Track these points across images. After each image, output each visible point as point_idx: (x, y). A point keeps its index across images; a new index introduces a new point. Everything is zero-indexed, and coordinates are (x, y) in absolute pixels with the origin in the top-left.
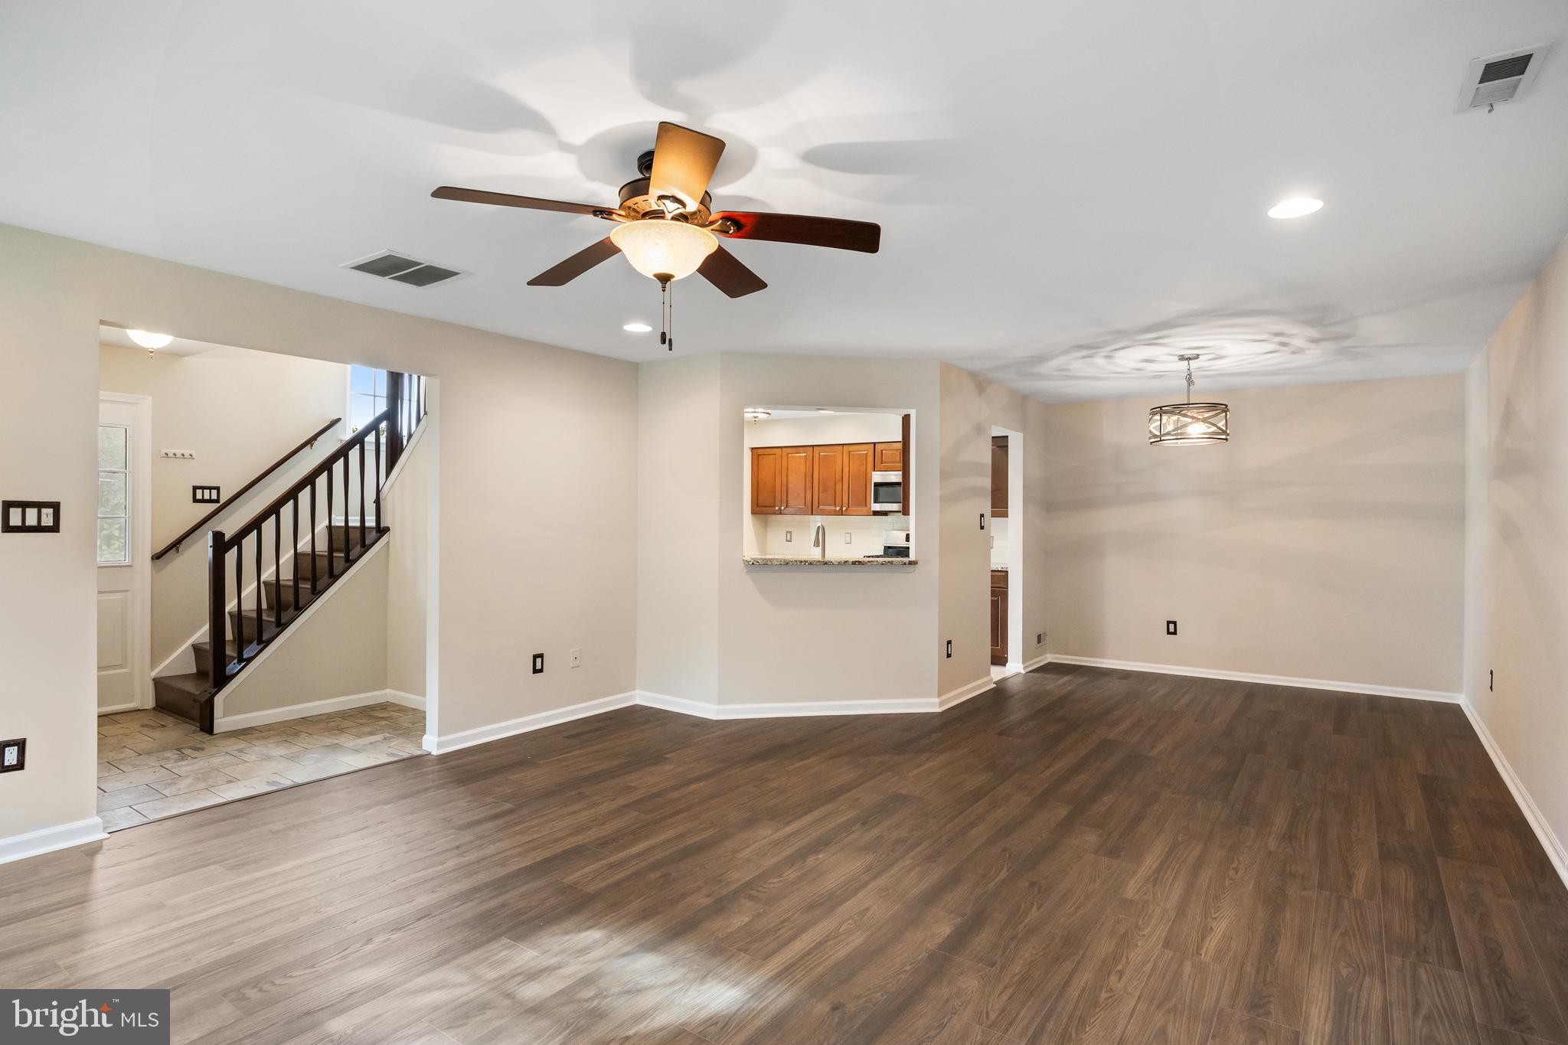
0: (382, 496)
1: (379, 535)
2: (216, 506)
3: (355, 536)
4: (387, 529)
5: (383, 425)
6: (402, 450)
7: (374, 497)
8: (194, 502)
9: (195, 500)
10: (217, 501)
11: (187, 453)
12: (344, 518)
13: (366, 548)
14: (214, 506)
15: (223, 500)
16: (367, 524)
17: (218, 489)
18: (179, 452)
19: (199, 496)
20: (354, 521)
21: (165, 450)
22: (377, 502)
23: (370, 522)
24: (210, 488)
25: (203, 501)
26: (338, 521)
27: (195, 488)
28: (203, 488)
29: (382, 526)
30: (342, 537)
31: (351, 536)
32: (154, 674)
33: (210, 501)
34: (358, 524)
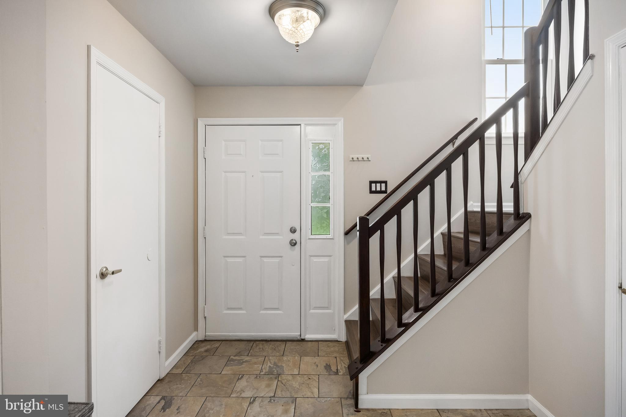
0: (521, 179)
1: (518, 222)
2: (384, 195)
3: (492, 221)
4: (528, 216)
5: (522, 103)
6: (546, 125)
7: (512, 181)
8: (370, 193)
9: (371, 192)
10: (385, 192)
11: (365, 157)
12: (480, 204)
13: (503, 236)
14: (383, 196)
15: (389, 191)
16: (505, 210)
17: (386, 182)
18: (360, 157)
19: (373, 189)
20: (491, 207)
21: (351, 156)
22: (516, 186)
23: (508, 207)
24: (381, 182)
25: (376, 192)
26: (474, 206)
27: (371, 182)
28: (376, 182)
29: (521, 211)
30: (479, 221)
31: (487, 220)
32: (346, 317)
33: (381, 192)
34: (495, 209)
